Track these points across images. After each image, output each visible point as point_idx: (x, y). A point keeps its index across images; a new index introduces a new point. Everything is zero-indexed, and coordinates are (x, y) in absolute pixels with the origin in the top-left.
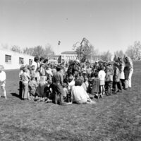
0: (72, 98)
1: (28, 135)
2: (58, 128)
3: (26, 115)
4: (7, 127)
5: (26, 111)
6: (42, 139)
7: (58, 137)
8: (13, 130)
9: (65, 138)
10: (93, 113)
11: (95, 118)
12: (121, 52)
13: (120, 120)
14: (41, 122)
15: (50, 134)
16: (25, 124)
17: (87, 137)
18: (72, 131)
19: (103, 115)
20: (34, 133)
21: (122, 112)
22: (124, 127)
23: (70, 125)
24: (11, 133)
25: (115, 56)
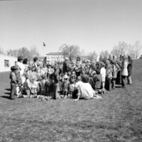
0: (79, 94)
2: (80, 119)
3: (43, 112)
9: (91, 126)
10: (104, 106)
11: (107, 109)
12: (106, 52)
13: (130, 109)
14: (61, 116)
15: (76, 125)
18: (93, 120)
24: (39, 127)
25: (101, 56)
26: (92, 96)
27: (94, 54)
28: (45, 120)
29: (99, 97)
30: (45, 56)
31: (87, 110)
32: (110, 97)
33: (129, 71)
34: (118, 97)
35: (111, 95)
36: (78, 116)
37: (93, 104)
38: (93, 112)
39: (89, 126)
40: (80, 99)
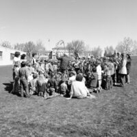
0: (72, 93)
1: (37, 130)
2: (65, 123)
3: (30, 111)
4: (13, 123)
5: (29, 107)
6: (51, 133)
7: (67, 131)
8: (20, 126)
9: (74, 132)
10: (95, 107)
11: (98, 111)
12: (111, 48)
13: (123, 113)
14: (47, 117)
15: (59, 129)
16: (31, 120)
17: (95, 130)
18: (79, 124)
19: (106, 109)
20: (42, 128)
21: (123, 105)
22: (129, 120)
23: (76, 119)
24: (19, 129)
25: (106, 52)
26: (86, 95)
27: (99, 49)
28: (28, 122)
29: (92, 96)
30: (51, 50)
31: (76, 112)
32: (105, 96)
33: (127, 70)
34: (114, 97)
35: (107, 95)
36: (65, 118)
37: (84, 104)
38: (81, 115)
39: (72, 132)
40: (73, 98)
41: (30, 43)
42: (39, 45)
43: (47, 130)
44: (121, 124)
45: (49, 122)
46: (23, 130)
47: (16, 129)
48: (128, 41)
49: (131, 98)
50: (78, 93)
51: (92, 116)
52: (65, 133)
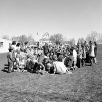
0: (55, 70)
1: (29, 97)
2: (50, 91)
3: (24, 84)
4: (12, 92)
5: (23, 81)
6: (40, 99)
7: (52, 97)
8: (17, 94)
9: (58, 98)
10: (73, 80)
11: (75, 83)
12: (82, 39)
13: (93, 84)
14: (37, 88)
15: (46, 96)
16: (25, 90)
17: (73, 96)
18: (61, 93)
19: (80, 81)
20: (33, 95)
21: (93, 78)
22: (98, 89)
23: (59, 89)
24: (16, 97)
25: (78, 42)
26: (65, 72)
27: (73, 40)
28: (22, 91)
29: (70, 73)
30: (39, 41)
31: (58, 84)
34: (86, 73)
36: (50, 88)
37: (64, 78)
38: (62, 86)
40: (55, 74)
41: (23, 36)
42: (30, 38)
43: (37, 97)
44: (92, 92)
45: (38, 91)
46: (19, 97)
47: (14, 96)
48: (94, 34)
49: (99, 74)
50: (59, 70)
51: (70, 87)
52: (51, 99)
